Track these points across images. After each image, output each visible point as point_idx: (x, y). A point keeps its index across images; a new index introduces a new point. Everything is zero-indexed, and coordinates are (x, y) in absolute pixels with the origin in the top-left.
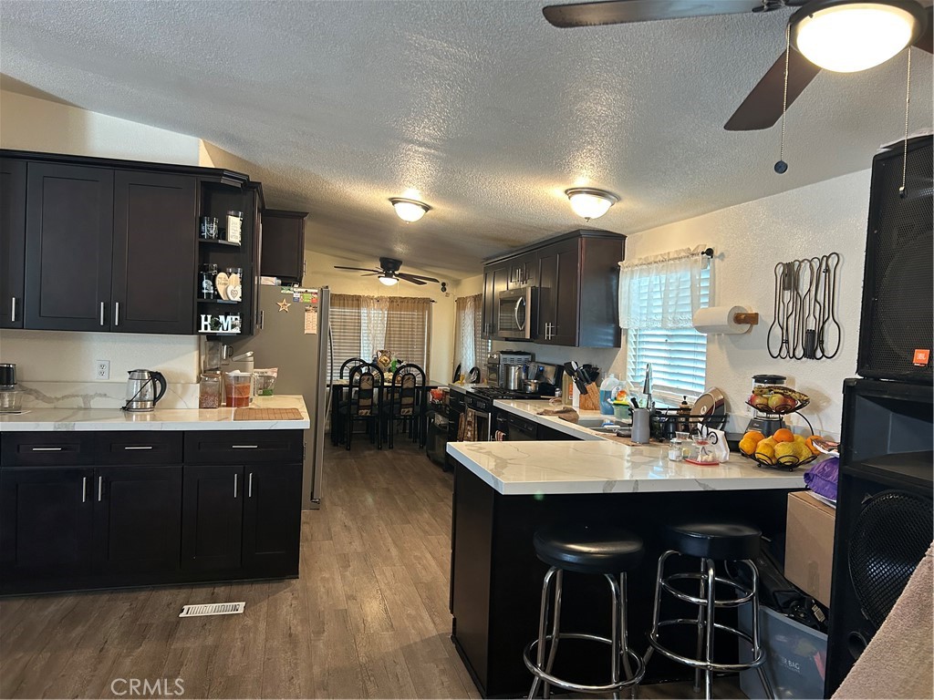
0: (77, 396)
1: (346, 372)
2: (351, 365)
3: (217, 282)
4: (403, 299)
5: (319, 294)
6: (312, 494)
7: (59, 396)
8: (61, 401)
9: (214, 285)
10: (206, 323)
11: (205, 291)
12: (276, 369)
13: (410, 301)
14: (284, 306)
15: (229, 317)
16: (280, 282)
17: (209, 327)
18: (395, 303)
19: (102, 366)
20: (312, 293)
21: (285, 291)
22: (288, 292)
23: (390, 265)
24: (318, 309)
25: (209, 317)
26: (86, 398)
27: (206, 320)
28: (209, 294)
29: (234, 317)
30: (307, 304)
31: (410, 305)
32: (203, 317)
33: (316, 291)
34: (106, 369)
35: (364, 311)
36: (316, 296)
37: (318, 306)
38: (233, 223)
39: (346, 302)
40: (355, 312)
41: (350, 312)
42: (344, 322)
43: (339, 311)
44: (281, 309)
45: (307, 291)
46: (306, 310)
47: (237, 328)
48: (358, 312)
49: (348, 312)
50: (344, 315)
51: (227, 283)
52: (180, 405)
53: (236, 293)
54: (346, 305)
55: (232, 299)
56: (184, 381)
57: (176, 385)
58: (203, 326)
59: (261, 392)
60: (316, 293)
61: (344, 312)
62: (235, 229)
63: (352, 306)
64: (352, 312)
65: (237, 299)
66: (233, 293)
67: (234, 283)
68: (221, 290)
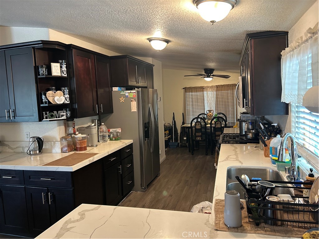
0: (20, 147)
3: (47, 96)
4: (222, 86)
6: (141, 184)
7: (15, 147)
8: (16, 149)
10: (46, 115)
11: (44, 101)
13: (226, 86)
15: (59, 112)
17: (48, 117)
18: (218, 88)
21: (122, 93)
23: (209, 72)
24: (137, 100)
25: (48, 112)
26: (23, 148)
28: (46, 102)
29: (62, 111)
30: (131, 98)
31: (226, 88)
32: (44, 113)
34: (28, 136)
35: (205, 93)
36: (135, 94)
37: (136, 98)
38: (55, 66)
39: (197, 90)
40: (202, 94)
41: (199, 94)
42: (197, 98)
43: (195, 94)
44: (121, 101)
45: (131, 92)
46: (131, 101)
47: (65, 116)
48: (203, 94)
49: (198, 94)
50: (197, 95)
51: (54, 95)
52: (54, 151)
53: (61, 99)
54: (197, 91)
55: (58, 103)
56: (55, 141)
57: (50, 143)
58: (45, 117)
59: (114, 139)
60: (135, 92)
61: (197, 94)
62: (56, 69)
63: (200, 91)
64: (200, 94)
65: (62, 103)
66: (59, 100)
67: (59, 95)
68: (51, 100)
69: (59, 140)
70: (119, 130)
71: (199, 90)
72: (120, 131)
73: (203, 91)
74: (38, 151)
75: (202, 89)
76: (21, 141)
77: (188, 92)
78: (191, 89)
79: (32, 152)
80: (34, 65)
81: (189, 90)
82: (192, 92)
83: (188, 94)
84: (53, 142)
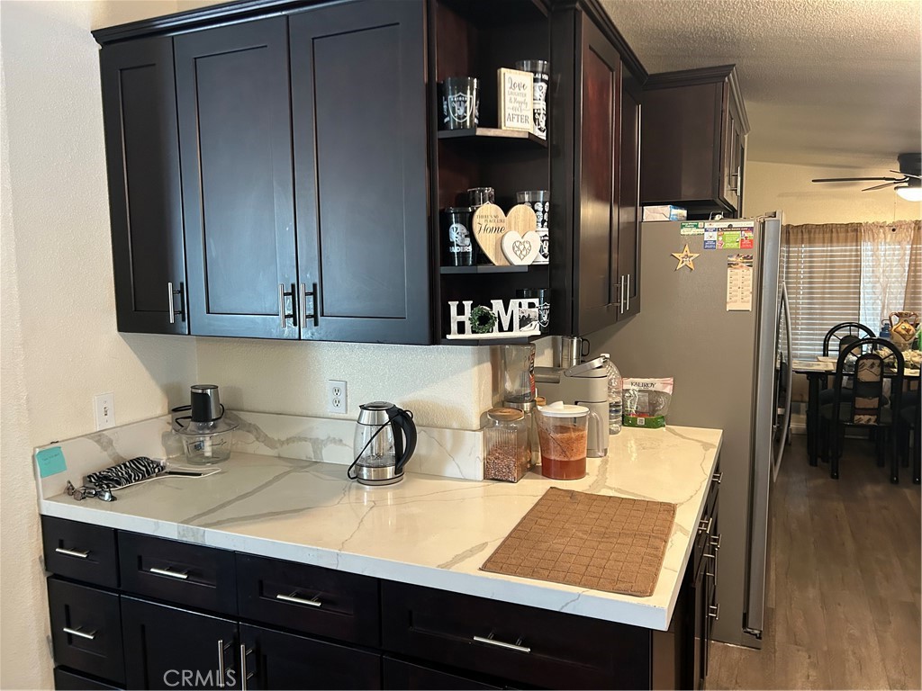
0: (305, 439)
1: (834, 344)
2: (842, 333)
3: (476, 228)
5: (757, 230)
6: (745, 616)
7: (283, 439)
8: (285, 446)
9: (471, 235)
10: (461, 318)
11: (455, 250)
12: (670, 380)
14: (686, 258)
15: (514, 303)
16: (684, 213)
17: (468, 326)
19: (337, 391)
20: (741, 229)
21: (689, 230)
22: (695, 231)
24: (755, 261)
25: (468, 304)
26: (317, 444)
27: (461, 311)
28: (463, 255)
29: (525, 302)
30: (731, 252)
32: (453, 306)
33: (751, 224)
34: (341, 397)
35: (866, 247)
36: (750, 234)
37: (755, 252)
38: (513, 86)
39: (834, 235)
40: (851, 251)
41: (842, 251)
42: (831, 267)
43: (823, 251)
44: (680, 266)
45: (730, 226)
46: (730, 265)
47: (534, 323)
48: (857, 250)
49: (837, 251)
50: (831, 256)
51: (501, 225)
52: (451, 470)
53: (527, 246)
54: (834, 239)
55: (517, 261)
56: (455, 425)
57: (435, 432)
58: (454, 327)
59: (641, 420)
60: (751, 229)
61: (831, 251)
62: (519, 99)
63: (846, 241)
64: (846, 251)
65: (528, 261)
66: (522, 247)
67: (521, 224)
68: (487, 244)
69: (476, 423)
70: (664, 385)
71: (842, 235)
72: (669, 390)
73: (857, 240)
74: (390, 471)
75: (854, 232)
76: (310, 414)
77: (796, 243)
78: (809, 232)
79: (368, 471)
80: (426, 80)
81: (800, 234)
82: (811, 242)
83: (794, 252)
84: (448, 432)
